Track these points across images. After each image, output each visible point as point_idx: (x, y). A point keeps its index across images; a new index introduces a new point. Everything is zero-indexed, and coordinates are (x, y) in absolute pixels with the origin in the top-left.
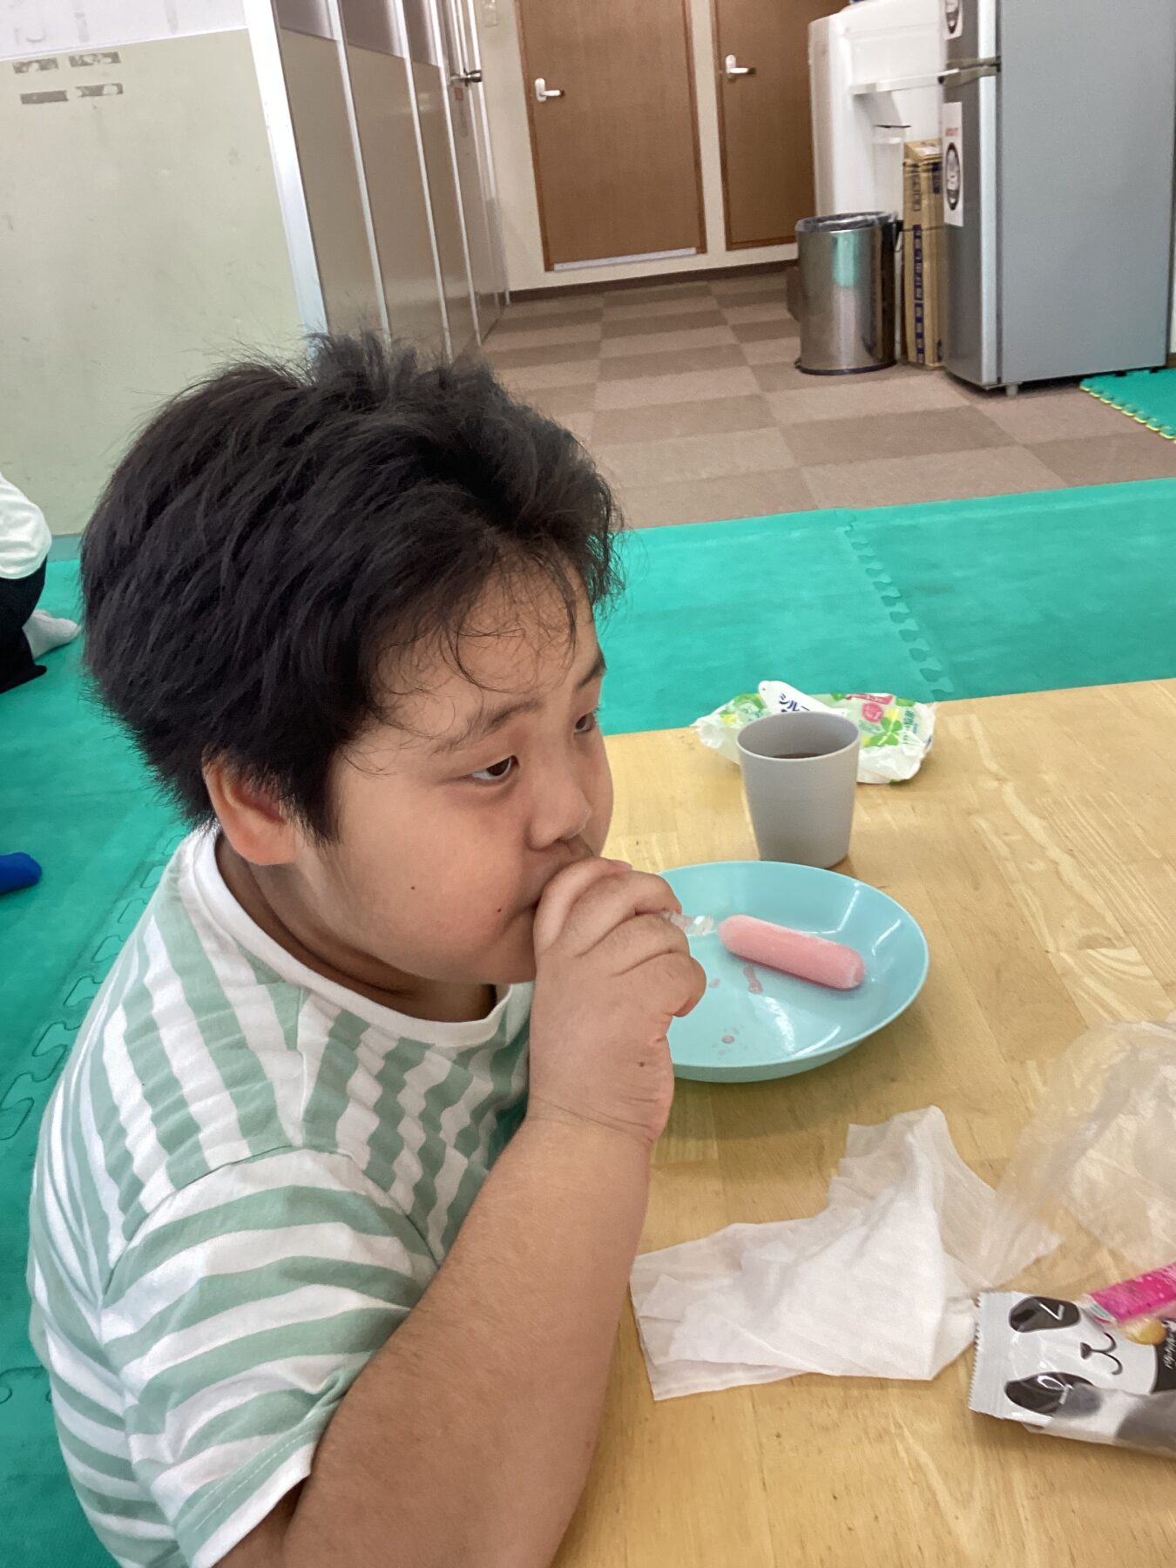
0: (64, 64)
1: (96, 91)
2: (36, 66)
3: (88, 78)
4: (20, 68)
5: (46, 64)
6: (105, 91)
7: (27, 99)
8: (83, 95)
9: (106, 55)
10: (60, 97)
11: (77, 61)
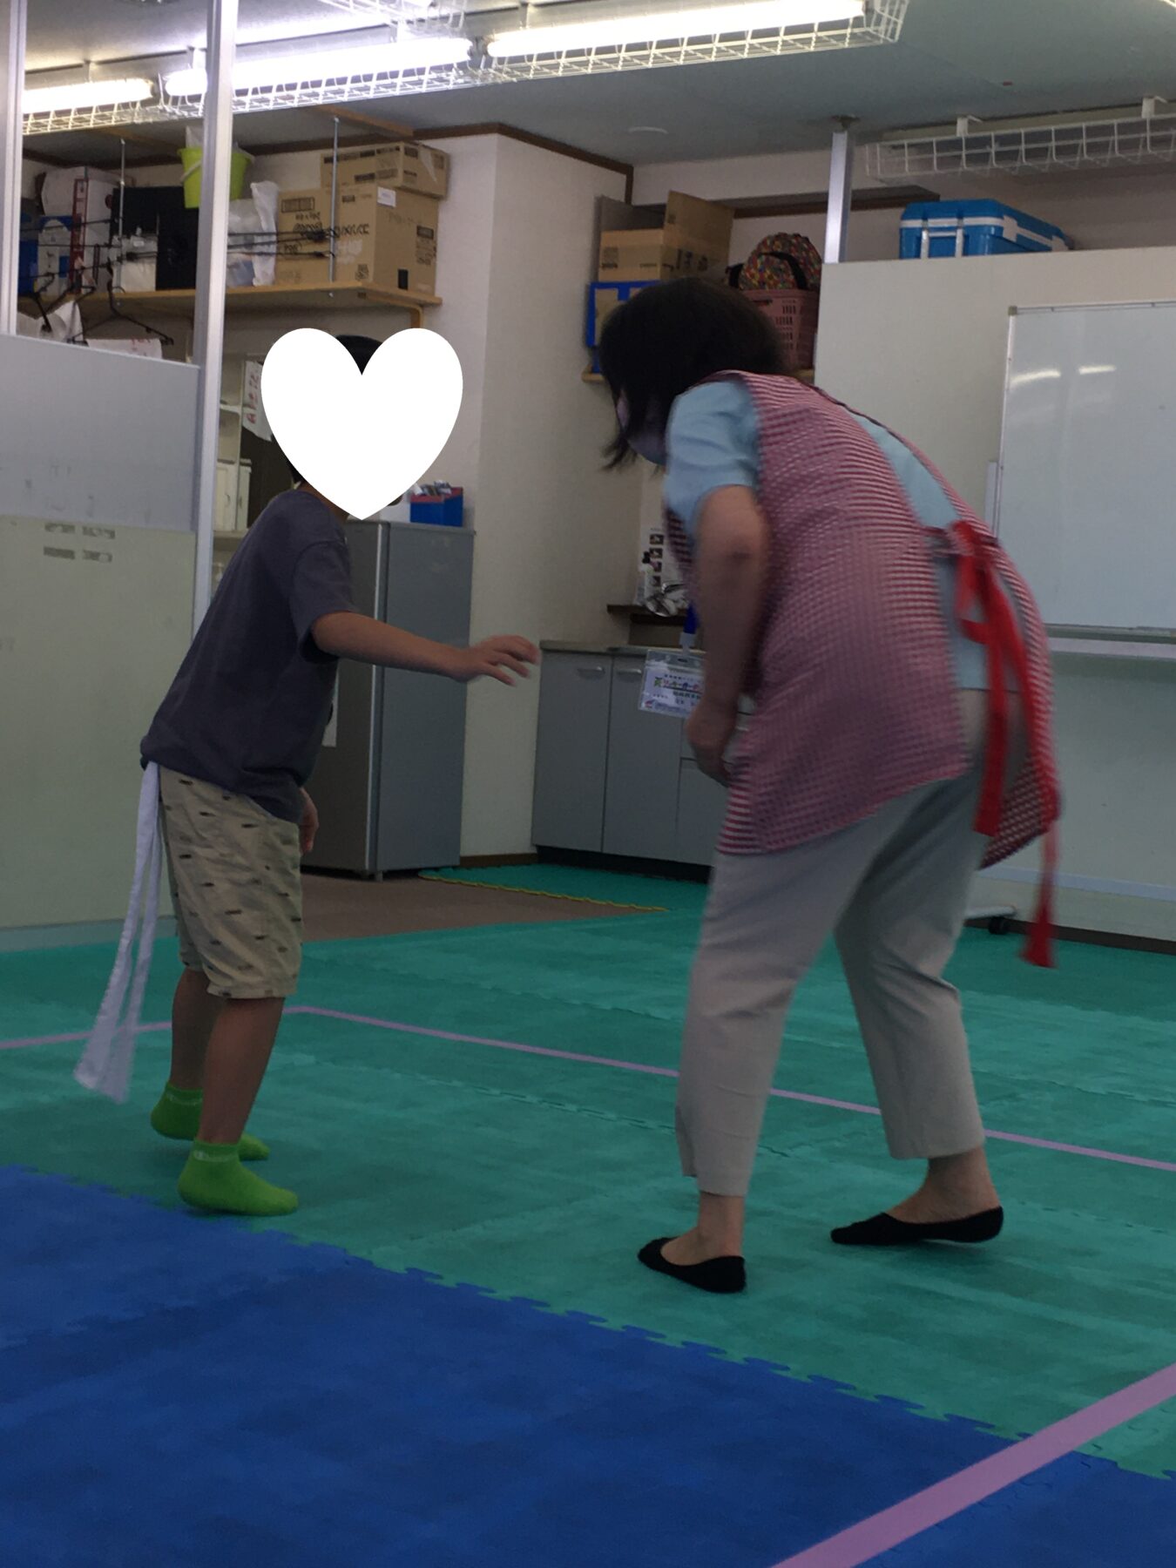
0: (79, 530)
1: (94, 556)
2: (60, 528)
3: (92, 544)
4: (50, 527)
5: (68, 528)
6: (101, 557)
7: (49, 551)
8: (86, 558)
9: (107, 531)
10: (69, 554)
11: (88, 531)
